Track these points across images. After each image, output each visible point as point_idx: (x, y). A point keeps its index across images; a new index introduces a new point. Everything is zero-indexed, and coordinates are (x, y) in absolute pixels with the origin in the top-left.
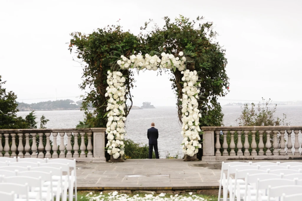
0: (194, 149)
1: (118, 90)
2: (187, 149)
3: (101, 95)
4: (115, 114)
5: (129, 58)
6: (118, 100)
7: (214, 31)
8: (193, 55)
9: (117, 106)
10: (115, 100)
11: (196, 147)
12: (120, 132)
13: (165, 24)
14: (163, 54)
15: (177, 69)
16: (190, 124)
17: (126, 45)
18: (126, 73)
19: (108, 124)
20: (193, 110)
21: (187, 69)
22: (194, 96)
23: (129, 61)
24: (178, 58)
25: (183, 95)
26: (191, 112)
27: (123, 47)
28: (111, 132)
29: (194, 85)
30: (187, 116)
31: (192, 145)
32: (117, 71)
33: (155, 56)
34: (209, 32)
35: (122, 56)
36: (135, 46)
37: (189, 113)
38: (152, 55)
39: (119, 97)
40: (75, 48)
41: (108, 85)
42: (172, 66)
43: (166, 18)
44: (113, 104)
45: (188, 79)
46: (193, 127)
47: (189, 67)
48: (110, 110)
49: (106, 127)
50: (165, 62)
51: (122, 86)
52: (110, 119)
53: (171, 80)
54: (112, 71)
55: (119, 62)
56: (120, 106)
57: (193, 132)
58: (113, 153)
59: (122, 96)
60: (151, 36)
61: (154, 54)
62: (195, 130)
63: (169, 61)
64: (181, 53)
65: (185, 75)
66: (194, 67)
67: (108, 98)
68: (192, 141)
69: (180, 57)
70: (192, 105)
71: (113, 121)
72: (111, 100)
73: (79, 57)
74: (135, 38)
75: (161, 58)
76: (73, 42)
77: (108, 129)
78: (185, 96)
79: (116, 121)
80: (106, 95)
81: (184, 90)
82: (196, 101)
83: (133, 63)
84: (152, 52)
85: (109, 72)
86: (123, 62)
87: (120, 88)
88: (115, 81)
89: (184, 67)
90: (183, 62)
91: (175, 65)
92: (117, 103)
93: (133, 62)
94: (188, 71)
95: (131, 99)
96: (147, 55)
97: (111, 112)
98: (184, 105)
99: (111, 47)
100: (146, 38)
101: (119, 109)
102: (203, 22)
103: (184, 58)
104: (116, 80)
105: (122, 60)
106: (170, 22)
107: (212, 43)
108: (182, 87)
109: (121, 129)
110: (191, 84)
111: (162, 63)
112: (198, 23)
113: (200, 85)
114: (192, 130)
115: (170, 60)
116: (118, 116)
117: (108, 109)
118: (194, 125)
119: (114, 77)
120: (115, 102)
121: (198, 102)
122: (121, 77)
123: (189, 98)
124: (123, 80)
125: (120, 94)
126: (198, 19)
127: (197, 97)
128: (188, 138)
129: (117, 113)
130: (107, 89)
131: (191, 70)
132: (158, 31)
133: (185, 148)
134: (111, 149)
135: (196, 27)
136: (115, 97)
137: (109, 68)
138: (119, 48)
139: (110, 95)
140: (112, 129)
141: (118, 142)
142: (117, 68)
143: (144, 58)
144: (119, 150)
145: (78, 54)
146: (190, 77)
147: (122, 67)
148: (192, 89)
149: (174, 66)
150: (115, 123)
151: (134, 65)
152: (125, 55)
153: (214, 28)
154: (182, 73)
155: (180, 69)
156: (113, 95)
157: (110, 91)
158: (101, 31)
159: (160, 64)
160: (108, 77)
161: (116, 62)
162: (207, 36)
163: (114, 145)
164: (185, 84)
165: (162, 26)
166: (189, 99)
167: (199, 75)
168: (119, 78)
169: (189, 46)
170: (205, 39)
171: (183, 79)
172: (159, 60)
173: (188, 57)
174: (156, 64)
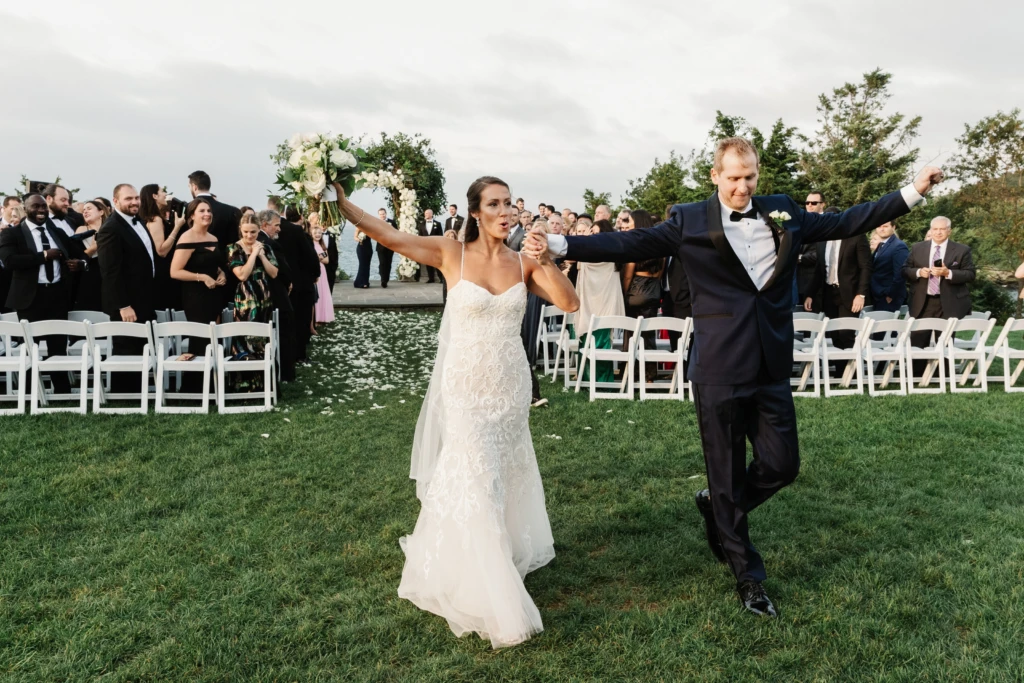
7: (432, 149)
13: (382, 139)
14: (381, 171)
15: (395, 188)
21: (406, 187)
22: (412, 215)
24: (396, 176)
25: (401, 214)
29: (412, 205)
31: (410, 266)
33: (373, 173)
34: (427, 150)
42: (389, 184)
43: (383, 133)
45: (406, 198)
47: (407, 185)
50: (382, 180)
53: (386, 198)
61: (371, 171)
63: (387, 179)
64: (399, 171)
65: (403, 194)
66: (412, 185)
69: (398, 175)
75: (378, 175)
78: (402, 216)
81: (401, 210)
89: (402, 185)
90: (401, 180)
91: (392, 183)
94: (406, 189)
96: (364, 172)
102: (420, 139)
103: (402, 177)
106: (387, 138)
107: (430, 161)
108: (400, 206)
110: (409, 203)
111: (379, 181)
112: (415, 139)
113: (418, 204)
115: (388, 177)
123: (407, 217)
126: (416, 135)
127: (415, 216)
131: (410, 189)
133: (403, 268)
135: (414, 144)
146: (408, 195)
148: (410, 208)
149: (392, 185)
153: (432, 146)
154: (400, 191)
155: (399, 187)
159: (377, 181)
162: (425, 154)
164: (403, 204)
165: (379, 142)
166: (407, 219)
167: (418, 194)
169: (407, 163)
170: (422, 157)
171: (401, 198)
172: (376, 178)
173: (406, 175)
174: (373, 181)
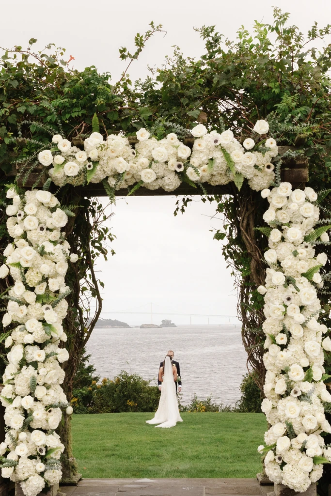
0: (310, 465)
1: (42, 253)
2: (284, 464)
4: (29, 339)
5: (82, 147)
6: (41, 290)
8: (303, 130)
9: (37, 309)
10: (32, 289)
11: (315, 460)
12: (48, 400)
14: (199, 130)
15: (246, 181)
16: (297, 374)
17: (73, 106)
18: (68, 196)
20: (304, 325)
21: (283, 180)
22: (307, 275)
23: (81, 156)
24: (250, 143)
25: (270, 272)
26: (296, 332)
27: (61, 110)
28: (17, 402)
29: (306, 239)
30: (283, 347)
31: (303, 450)
32: (40, 188)
33: (172, 136)
35: (57, 138)
36: (100, 101)
37: (290, 335)
38: (160, 137)
39: (45, 279)
42: (229, 169)
43: (206, 32)
44: (22, 303)
45: (284, 218)
46: (307, 387)
47: (289, 172)
48: (13, 325)
50: (205, 158)
51: (55, 243)
52: (14, 356)
53: (219, 236)
54: (22, 190)
55: (45, 157)
56: (47, 309)
57: (305, 405)
58: (21, 476)
59: (56, 275)
61: (168, 130)
62: (314, 397)
63: (218, 155)
64: (262, 126)
65: (274, 203)
66: (306, 172)
67: (9, 281)
68: (302, 437)
70: (302, 308)
71: (23, 363)
72: (17, 290)
75: (190, 145)
77: (6, 391)
78: (274, 277)
79: (35, 364)
80: (2, 272)
81: (270, 256)
82: (313, 292)
83: (96, 163)
84: (161, 123)
85: (11, 193)
86: (59, 158)
87: (49, 248)
88: (30, 224)
89: (271, 173)
90: (268, 155)
91: (239, 168)
92: (38, 298)
93: (94, 157)
94: (286, 187)
95: (95, 292)
96: (143, 134)
97: (17, 333)
98: (272, 309)
99: (21, 109)
101: (43, 322)
103: (272, 144)
104: (34, 219)
105: (57, 152)
108: (263, 245)
109: (51, 391)
110: (295, 233)
111: (195, 161)
113: (325, 238)
114: (302, 397)
115: (223, 150)
116: (42, 346)
117: (6, 321)
118: (309, 378)
119: (30, 208)
120: (30, 297)
121: (319, 296)
122: (53, 210)
123: (289, 281)
124: (60, 218)
125: (46, 268)
127: (318, 278)
128: (290, 427)
129: (39, 334)
130: (8, 250)
131: (298, 184)
133: (277, 460)
134: (14, 465)
136: (33, 278)
138: (48, 113)
139: (16, 273)
140: (19, 389)
141: (38, 439)
142: (37, 178)
143: (133, 144)
144: (40, 466)
146: (293, 206)
147: (58, 175)
148: (301, 250)
149: (238, 174)
150: (28, 372)
151: (98, 167)
154: (265, 194)
155: (259, 183)
156: (26, 270)
159: (187, 163)
160: (10, 210)
161: (36, 159)
163: (23, 450)
164: (274, 236)
166: (291, 288)
167: (323, 202)
168: (45, 215)
169: (288, 102)
171: (268, 217)
172: (184, 151)
173: (286, 140)
174: (173, 164)
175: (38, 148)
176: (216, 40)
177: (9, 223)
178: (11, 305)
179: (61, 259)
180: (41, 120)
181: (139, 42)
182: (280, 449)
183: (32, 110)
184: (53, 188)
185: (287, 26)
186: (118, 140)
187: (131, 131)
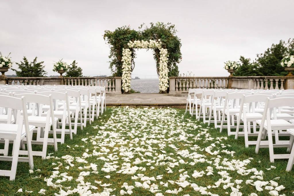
0: (165, 87)
1: (128, 58)
2: (162, 88)
3: (119, 61)
4: (126, 70)
5: (133, 42)
6: (128, 63)
7: (175, 29)
8: (165, 41)
9: (127, 66)
10: (126, 63)
11: (166, 87)
12: (129, 79)
13: (151, 26)
14: (150, 40)
15: (157, 48)
16: (164, 75)
17: (132, 36)
18: (131, 49)
19: (123, 75)
20: (165, 68)
21: (162, 48)
22: (166, 61)
23: (134, 44)
24: (158, 42)
25: (160, 61)
26: (164, 69)
27: (130, 37)
28: (124, 79)
29: (166, 56)
30: (162, 71)
31: (164, 85)
32: (128, 48)
33: (147, 41)
34: (173, 30)
35: (130, 41)
36: (136, 36)
37: (163, 70)
38: (145, 41)
39: (128, 62)
40: (106, 38)
41: (123, 56)
42: (155, 46)
43: (151, 23)
44: (125, 65)
45: (162, 53)
46: (165, 77)
47: (163, 47)
48: (124, 68)
49: (121, 76)
50: (151, 44)
52: (124, 72)
53: (154, 55)
54: (125, 49)
55: (128, 44)
57: (165, 79)
58: (125, 89)
59: (130, 61)
60: (144, 32)
61: (146, 40)
62: (166, 78)
63: (153, 44)
64: (159, 40)
65: (161, 51)
66: (165, 47)
67: (123, 62)
68: (164, 84)
69: (159, 42)
70: (165, 66)
71: (125, 73)
72: (124, 63)
73: (109, 43)
74: (137, 32)
75: (149, 42)
76: (105, 35)
77: (123, 77)
78: (161, 61)
79: (127, 74)
80: (122, 61)
81: (160, 58)
82: (166, 64)
83: (136, 45)
84: (145, 39)
85: (123, 49)
86: (131, 44)
87: (129, 57)
88: (126, 54)
89: (161, 47)
90: (160, 44)
91: (156, 46)
92: (127, 64)
93: (135, 44)
94: (163, 49)
95: (134, 64)
96: (142, 41)
97: (124, 69)
98: (161, 66)
99: (125, 37)
100: (142, 33)
101: (128, 67)
102: (169, 26)
103: (161, 42)
105: (130, 43)
106: (154, 26)
107: (174, 36)
108: (159, 57)
110: (164, 55)
111: (150, 45)
112: (167, 26)
113: (168, 56)
114: (164, 78)
115: (154, 43)
116: (128, 71)
117: (123, 68)
118: (165, 76)
119: (126, 51)
120: (126, 64)
121: (167, 64)
122: (129, 52)
123: (163, 62)
124: (131, 53)
125: (129, 60)
126: (168, 24)
127: (167, 62)
128: (163, 82)
129: (127, 69)
130: (123, 57)
131: (164, 48)
132: (148, 30)
134: (124, 87)
135: (167, 28)
136: (127, 61)
137: (123, 47)
138: (128, 37)
139: (124, 61)
140: (125, 77)
141: (128, 84)
142: (127, 47)
143: (141, 42)
144: (128, 88)
145: (108, 41)
146: (164, 51)
147: (130, 47)
148: (165, 58)
149: (156, 47)
150: (126, 75)
152: (131, 41)
154: (160, 50)
155: (159, 48)
156: (125, 60)
157: (124, 58)
158: (119, 29)
159: (149, 45)
160: (123, 52)
161: (127, 44)
162: (172, 33)
163: (126, 85)
164: (161, 56)
165: (149, 27)
166: (163, 63)
167: (168, 51)
168: (128, 52)
169: (163, 36)
170: (171, 34)
171: (160, 53)
172: (148, 43)
173: (163, 42)
174: (147, 45)
175: (127, 43)
176: (153, 24)
177: (123, 53)
178: (123, 65)
179: (131, 59)
180: (127, 38)
181: (142, 26)
182: (161, 85)
183: (126, 37)
184: (129, 48)
185: (163, 24)
186: (139, 41)
187: (140, 40)
